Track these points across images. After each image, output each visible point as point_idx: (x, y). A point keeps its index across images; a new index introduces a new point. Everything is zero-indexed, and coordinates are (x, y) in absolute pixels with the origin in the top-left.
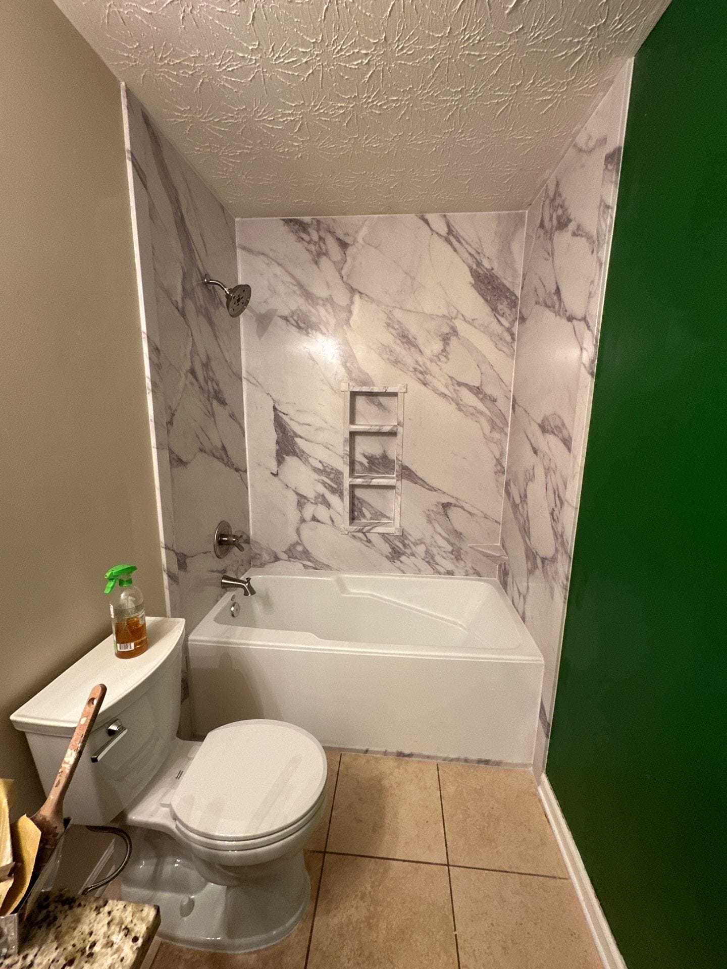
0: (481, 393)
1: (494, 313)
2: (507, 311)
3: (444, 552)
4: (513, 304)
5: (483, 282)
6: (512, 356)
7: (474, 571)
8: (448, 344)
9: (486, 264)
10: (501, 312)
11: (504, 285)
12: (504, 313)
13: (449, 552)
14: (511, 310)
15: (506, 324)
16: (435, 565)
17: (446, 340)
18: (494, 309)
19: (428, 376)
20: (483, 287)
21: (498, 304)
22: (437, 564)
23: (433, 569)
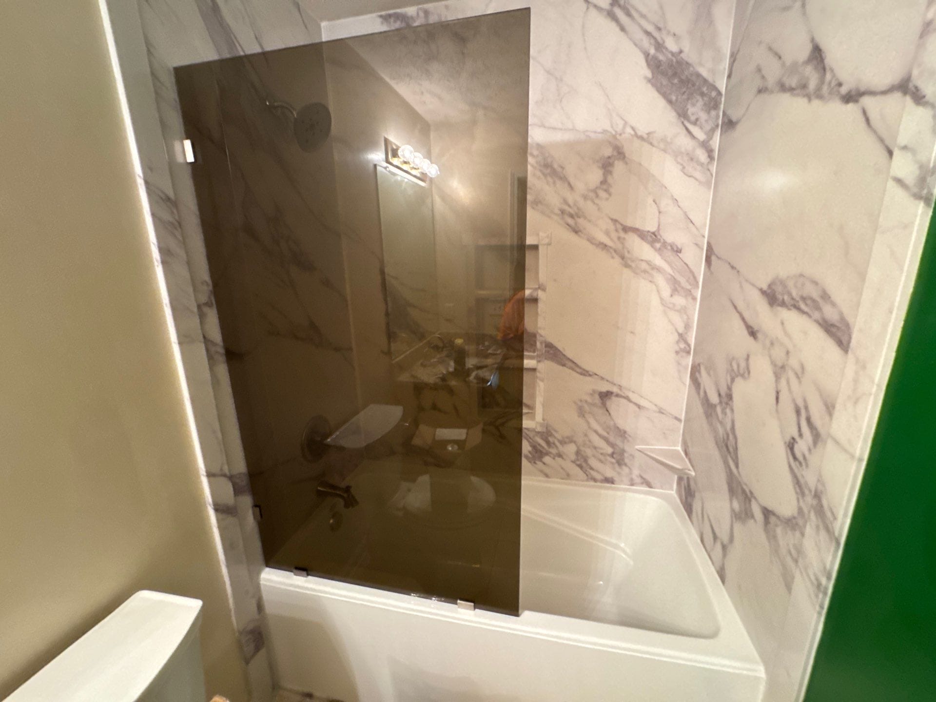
0: (659, 241)
1: (682, 119)
2: (703, 116)
3: (602, 454)
4: (712, 105)
5: (664, 74)
6: (708, 184)
7: (642, 481)
8: (611, 173)
9: (671, 45)
10: (693, 118)
11: (699, 75)
12: (697, 120)
13: (609, 455)
14: (709, 113)
15: (701, 135)
16: (588, 470)
17: (607, 166)
18: (683, 115)
19: (581, 221)
20: (665, 82)
21: (689, 106)
22: (592, 469)
23: (587, 475)
